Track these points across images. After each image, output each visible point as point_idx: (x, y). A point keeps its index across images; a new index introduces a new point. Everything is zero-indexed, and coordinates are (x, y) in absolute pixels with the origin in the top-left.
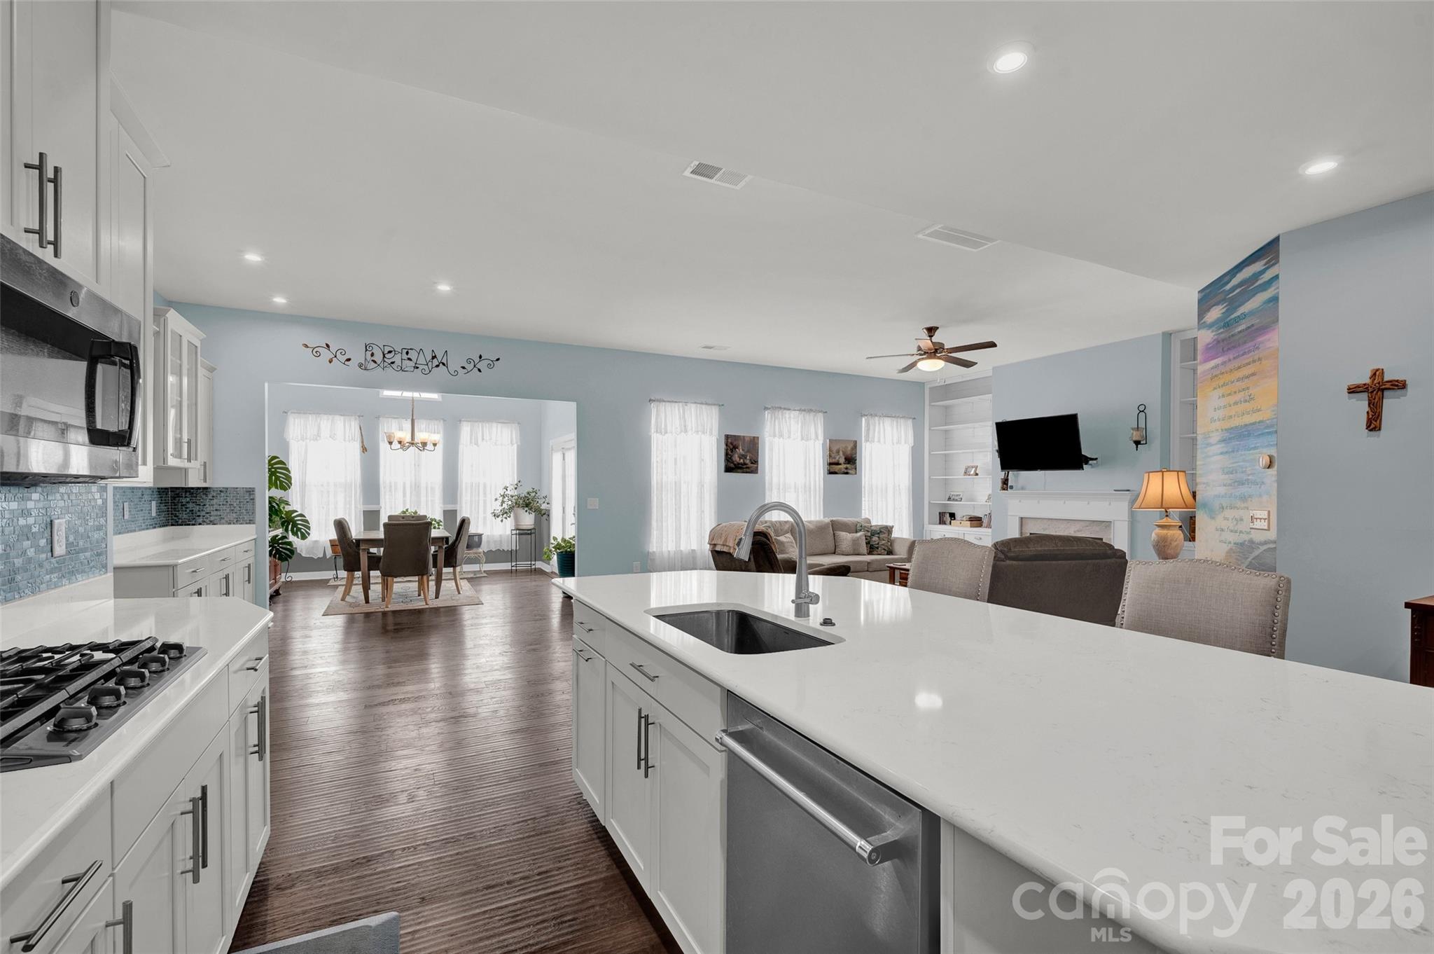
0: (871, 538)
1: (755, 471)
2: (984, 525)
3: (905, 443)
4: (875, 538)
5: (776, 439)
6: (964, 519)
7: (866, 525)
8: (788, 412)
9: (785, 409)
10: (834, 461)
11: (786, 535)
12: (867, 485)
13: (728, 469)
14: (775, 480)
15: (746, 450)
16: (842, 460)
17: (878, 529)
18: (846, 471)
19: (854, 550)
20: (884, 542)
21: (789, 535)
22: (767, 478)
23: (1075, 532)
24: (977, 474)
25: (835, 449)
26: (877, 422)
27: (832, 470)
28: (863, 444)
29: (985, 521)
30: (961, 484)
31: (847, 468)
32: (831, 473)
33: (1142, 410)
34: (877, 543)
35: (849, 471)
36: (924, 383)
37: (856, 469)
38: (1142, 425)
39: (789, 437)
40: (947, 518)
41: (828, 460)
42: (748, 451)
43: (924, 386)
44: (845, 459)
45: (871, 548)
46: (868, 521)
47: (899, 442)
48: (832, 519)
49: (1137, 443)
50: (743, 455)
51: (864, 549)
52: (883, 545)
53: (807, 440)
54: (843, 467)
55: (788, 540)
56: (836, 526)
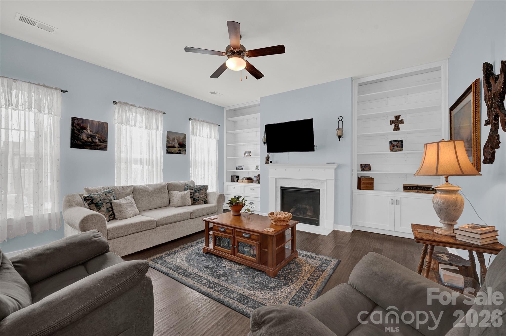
0: (194, 194)
1: (105, 148)
2: (254, 181)
3: (214, 138)
4: (197, 194)
5: (124, 126)
6: (245, 179)
7: (191, 185)
8: (134, 108)
9: (131, 105)
10: (171, 145)
11: (128, 197)
12: (192, 161)
13: (74, 145)
14: (123, 155)
15: (94, 132)
16: (177, 145)
17: (198, 188)
18: (179, 152)
19: (182, 203)
20: (202, 196)
21: (130, 198)
22: (116, 154)
23: (305, 186)
24: (250, 156)
25: (171, 138)
26: (199, 124)
27: (169, 151)
28: (190, 136)
29: (255, 180)
30: (242, 161)
31: (180, 150)
32: (168, 152)
33: (341, 120)
34: (198, 197)
35: (181, 152)
36: (224, 107)
37: (186, 151)
38: (341, 127)
39: (135, 125)
40: (236, 179)
41: (166, 144)
42: (97, 132)
43: (224, 108)
44: (179, 144)
45: (194, 200)
46: (193, 182)
47: (211, 137)
48: (167, 182)
49: (340, 137)
50: (91, 136)
51: (189, 201)
52: (201, 198)
53: (150, 129)
54: (177, 149)
55: (128, 201)
56: (170, 187)
